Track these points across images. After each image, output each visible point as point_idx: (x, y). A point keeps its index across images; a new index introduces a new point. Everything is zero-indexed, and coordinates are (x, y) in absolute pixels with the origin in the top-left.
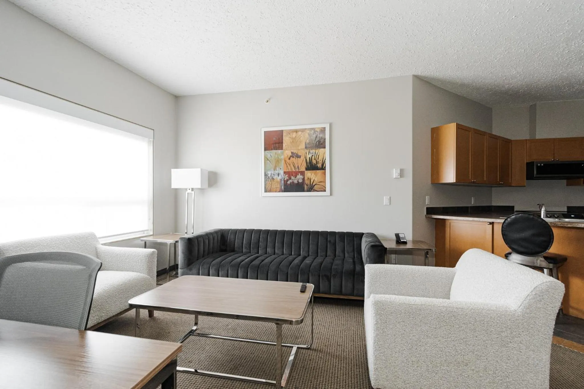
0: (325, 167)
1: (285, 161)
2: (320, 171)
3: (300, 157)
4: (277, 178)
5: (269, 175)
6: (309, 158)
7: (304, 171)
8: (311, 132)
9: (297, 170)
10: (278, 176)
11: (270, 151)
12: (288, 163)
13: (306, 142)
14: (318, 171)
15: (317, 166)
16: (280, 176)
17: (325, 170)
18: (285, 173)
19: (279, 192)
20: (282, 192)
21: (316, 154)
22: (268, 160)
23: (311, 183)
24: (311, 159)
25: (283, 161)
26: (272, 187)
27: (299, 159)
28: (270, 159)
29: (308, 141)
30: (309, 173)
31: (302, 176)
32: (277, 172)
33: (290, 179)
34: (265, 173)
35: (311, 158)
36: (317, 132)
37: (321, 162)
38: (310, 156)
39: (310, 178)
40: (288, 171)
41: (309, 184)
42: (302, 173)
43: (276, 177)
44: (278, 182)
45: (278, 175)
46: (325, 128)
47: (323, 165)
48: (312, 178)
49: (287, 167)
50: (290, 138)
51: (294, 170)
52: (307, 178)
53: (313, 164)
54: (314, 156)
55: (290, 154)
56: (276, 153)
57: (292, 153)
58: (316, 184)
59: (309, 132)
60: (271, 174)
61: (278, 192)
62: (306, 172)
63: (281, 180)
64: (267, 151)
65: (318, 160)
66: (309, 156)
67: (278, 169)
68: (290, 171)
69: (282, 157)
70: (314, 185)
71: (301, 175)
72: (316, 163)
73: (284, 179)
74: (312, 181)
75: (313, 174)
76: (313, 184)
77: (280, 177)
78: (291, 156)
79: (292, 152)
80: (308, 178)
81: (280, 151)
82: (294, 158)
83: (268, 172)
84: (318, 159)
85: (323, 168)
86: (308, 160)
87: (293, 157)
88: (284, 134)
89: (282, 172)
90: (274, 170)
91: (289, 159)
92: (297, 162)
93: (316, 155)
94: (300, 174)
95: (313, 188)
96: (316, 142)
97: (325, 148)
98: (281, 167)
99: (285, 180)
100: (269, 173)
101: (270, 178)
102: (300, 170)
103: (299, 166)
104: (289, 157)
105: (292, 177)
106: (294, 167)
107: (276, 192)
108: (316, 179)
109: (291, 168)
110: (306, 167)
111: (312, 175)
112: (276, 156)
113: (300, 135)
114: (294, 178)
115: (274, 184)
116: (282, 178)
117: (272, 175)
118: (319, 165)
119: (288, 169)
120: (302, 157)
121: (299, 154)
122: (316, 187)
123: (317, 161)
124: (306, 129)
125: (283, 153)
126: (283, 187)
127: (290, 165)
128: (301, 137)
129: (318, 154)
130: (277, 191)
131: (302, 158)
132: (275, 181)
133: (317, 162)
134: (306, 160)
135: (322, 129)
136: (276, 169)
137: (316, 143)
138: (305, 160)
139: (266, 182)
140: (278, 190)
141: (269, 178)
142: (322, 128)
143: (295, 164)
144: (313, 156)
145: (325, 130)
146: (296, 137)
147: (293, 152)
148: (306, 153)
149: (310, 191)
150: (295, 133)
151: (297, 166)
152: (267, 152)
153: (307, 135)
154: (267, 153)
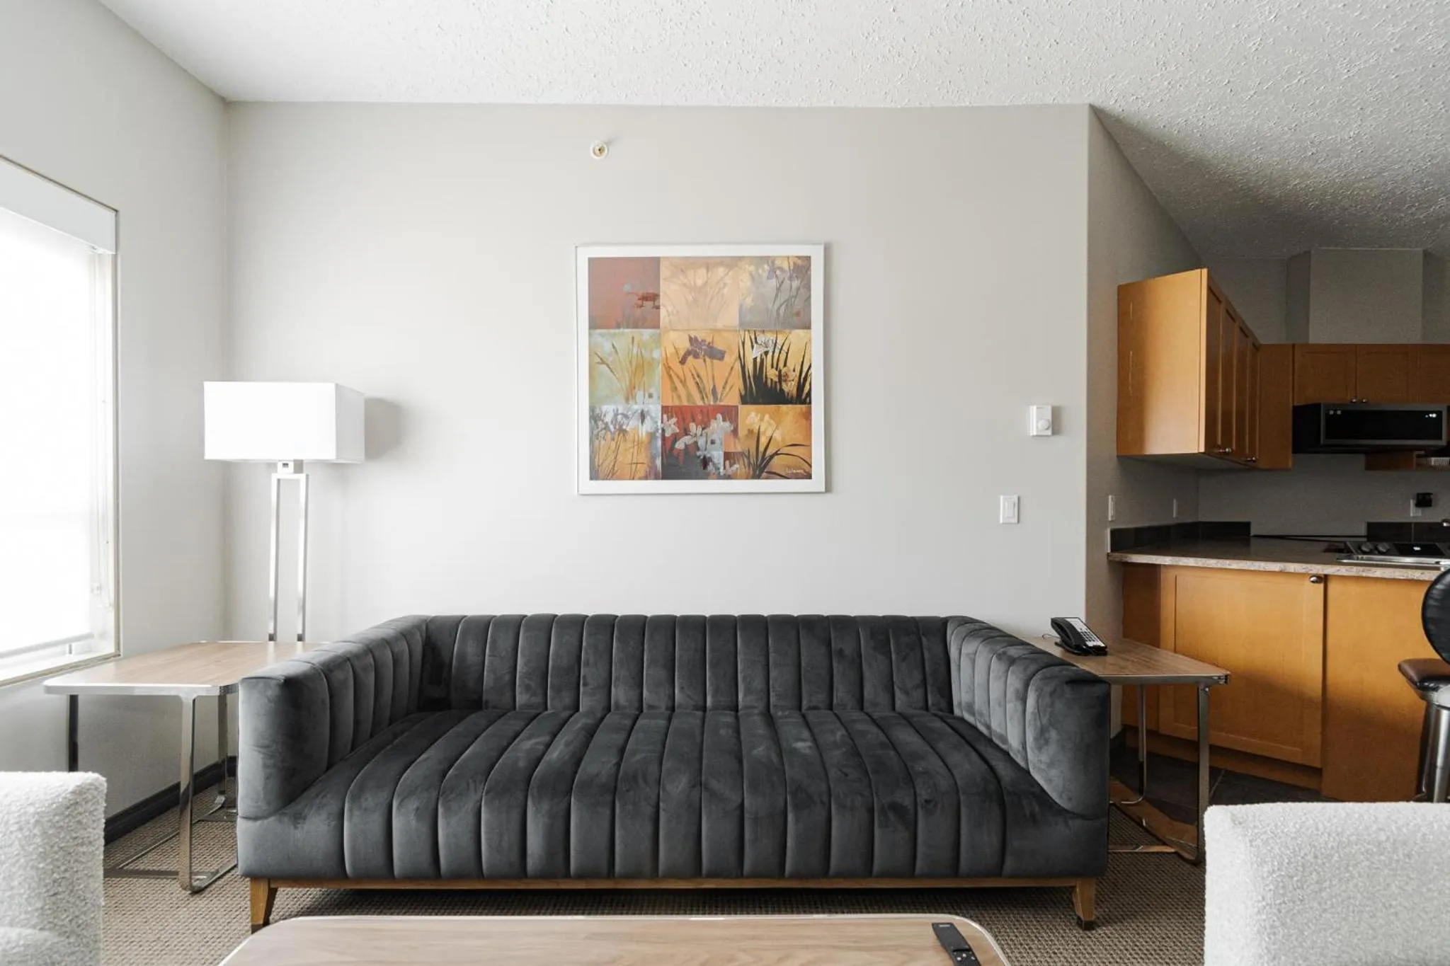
0: (809, 394)
1: (668, 369)
2: (790, 406)
3: (719, 355)
4: (636, 429)
5: (608, 419)
6: (755, 359)
7: (736, 407)
8: (760, 271)
9: (712, 403)
10: (643, 422)
11: (612, 331)
12: (678, 377)
13: (741, 306)
14: (784, 407)
15: (781, 390)
16: (648, 420)
17: (810, 403)
18: (665, 410)
19: (646, 478)
20: (656, 478)
21: (779, 346)
22: (603, 362)
23: (762, 449)
24: (762, 361)
25: (660, 370)
26: (620, 458)
27: (715, 361)
28: (610, 360)
29: (749, 302)
30: (753, 414)
31: (727, 424)
32: (635, 407)
33: (686, 432)
34: (592, 409)
35: (758, 360)
36: (781, 269)
37: (794, 376)
38: (756, 353)
39: (756, 431)
40: (677, 403)
41: (753, 451)
42: (730, 414)
43: (631, 425)
44: (639, 443)
45: (643, 416)
46: (808, 259)
47: (800, 387)
48: (762, 430)
49: (676, 388)
50: (685, 285)
51: (700, 403)
52: (746, 432)
53: (769, 381)
54: (770, 354)
55: (687, 345)
56: (633, 338)
57: (693, 340)
58: (776, 454)
59: (752, 268)
60: (616, 415)
61: (640, 479)
62: (743, 409)
63: (652, 436)
64: (599, 331)
65: (784, 370)
66: (752, 354)
67: (639, 395)
68: (685, 403)
69: (656, 354)
70: (772, 457)
71: (724, 420)
72: (777, 380)
73: (663, 430)
74: (763, 441)
75: (767, 417)
76: (769, 453)
77: (647, 427)
78: (688, 353)
79: (691, 339)
80: (751, 432)
81: (647, 333)
82: (701, 361)
83: (605, 408)
84: (785, 365)
85: (802, 397)
86: (750, 367)
87: (696, 356)
88: (664, 272)
89: (655, 409)
90: (627, 400)
91: (683, 362)
92: (710, 375)
93: (777, 351)
94: (719, 416)
95: (765, 467)
96: (776, 307)
97: (809, 327)
98: (652, 390)
99: (667, 435)
100: (608, 410)
101: (612, 427)
102: (722, 403)
103: (719, 390)
104: (682, 353)
105: (693, 427)
106: (701, 390)
107: (633, 479)
108: (777, 436)
109: (689, 395)
110: (743, 393)
111: (762, 419)
112: (635, 352)
113: (722, 279)
114: (700, 429)
115: (626, 450)
116: (657, 430)
117: (619, 417)
118: (790, 387)
119: (679, 397)
120: (727, 358)
121: (719, 345)
122: (776, 464)
123: (780, 371)
124: (741, 258)
125: (658, 341)
126: (658, 462)
127: (684, 382)
128: (725, 285)
129: (785, 348)
130: (638, 475)
131: (730, 359)
132: (630, 437)
133: (780, 376)
134: (743, 367)
135: (800, 262)
136: (634, 398)
137: (779, 309)
138: (738, 366)
139: (597, 443)
140: (642, 469)
141: (606, 428)
142: (799, 257)
143: (705, 381)
144: (766, 353)
145: (808, 268)
146: (706, 284)
147: (696, 338)
148: (743, 343)
149: (758, 477)
150: (703, 271)
151: (709, 387)
152: (601, 335)
153: (746, 282)
154: (600, 339)
